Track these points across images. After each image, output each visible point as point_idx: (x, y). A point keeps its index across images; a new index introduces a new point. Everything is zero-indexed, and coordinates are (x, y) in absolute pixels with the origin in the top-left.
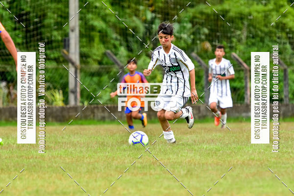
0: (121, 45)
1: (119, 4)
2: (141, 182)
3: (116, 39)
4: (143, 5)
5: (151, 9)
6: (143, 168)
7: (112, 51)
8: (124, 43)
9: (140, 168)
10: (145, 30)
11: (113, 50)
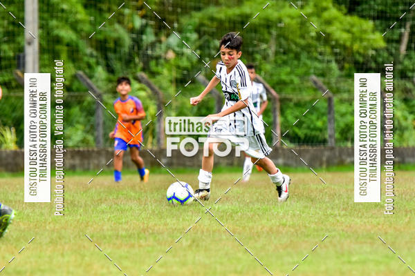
0: (98, 63)
1: (95, 6)
2: (127, 257)
3: (92, 56)
4: (128, 8)
5: (140, 12)
6: (130, 237)
7: (85, 73)
8: (102, 61)
9: (126, 237)
10: (131, 43)
11: (87, 71)
